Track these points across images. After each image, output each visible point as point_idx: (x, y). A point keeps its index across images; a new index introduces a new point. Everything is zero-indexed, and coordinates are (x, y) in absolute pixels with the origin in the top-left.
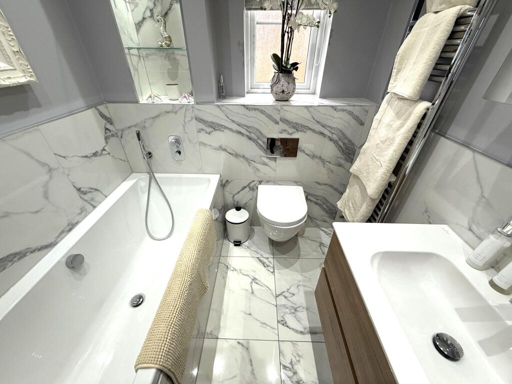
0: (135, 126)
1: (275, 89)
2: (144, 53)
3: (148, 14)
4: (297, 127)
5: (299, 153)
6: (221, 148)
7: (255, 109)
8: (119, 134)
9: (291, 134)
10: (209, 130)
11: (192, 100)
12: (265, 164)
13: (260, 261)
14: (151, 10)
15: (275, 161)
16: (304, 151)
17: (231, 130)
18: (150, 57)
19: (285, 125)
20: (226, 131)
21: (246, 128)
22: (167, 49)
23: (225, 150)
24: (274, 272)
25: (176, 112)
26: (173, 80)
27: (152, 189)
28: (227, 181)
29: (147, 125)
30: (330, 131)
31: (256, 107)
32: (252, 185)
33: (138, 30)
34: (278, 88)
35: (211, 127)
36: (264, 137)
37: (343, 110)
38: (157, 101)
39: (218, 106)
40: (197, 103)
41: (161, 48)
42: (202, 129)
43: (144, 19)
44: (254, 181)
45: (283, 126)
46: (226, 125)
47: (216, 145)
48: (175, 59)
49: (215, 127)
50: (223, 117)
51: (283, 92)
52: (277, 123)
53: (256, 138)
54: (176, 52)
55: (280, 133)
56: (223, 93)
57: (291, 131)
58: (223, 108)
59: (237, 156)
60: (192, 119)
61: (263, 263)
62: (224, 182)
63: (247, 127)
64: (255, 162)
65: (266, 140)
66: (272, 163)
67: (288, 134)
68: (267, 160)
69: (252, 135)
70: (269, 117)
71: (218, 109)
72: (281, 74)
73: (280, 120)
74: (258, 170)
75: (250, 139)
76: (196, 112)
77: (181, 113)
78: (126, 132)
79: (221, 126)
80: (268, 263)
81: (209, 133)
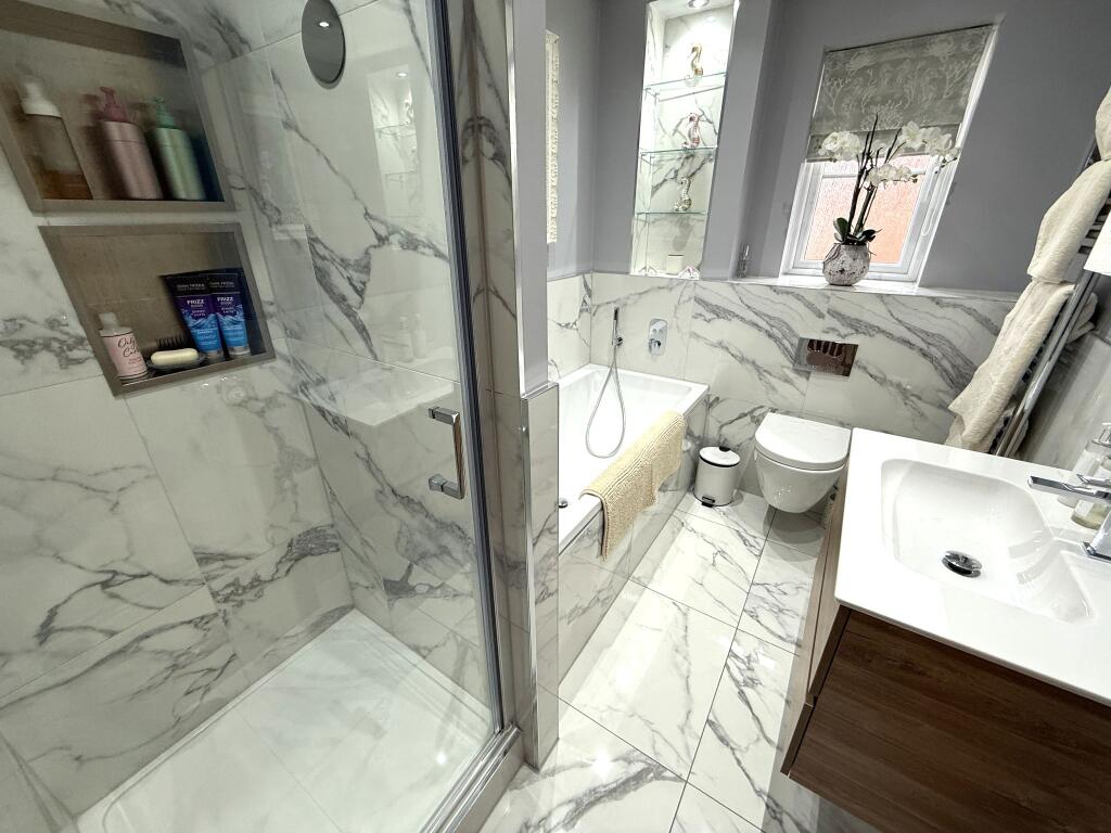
0: (615, 302)
1: (829, 267)
2: (652, 218)
3: (672, 175)
4: (856, 325)
5: (855, 371)
6: (721, 345)
7: (788, 293)
8: (593, 310)
9: (844, 337)
10: (709, 316)
11: (697, 275)
12: (787, 380)
13: (740, 536)
14: (676, 172)
15: (808, 378)
16: (865, 368)
17: (742, 319)
18: (657, 223)
19: (835, 320)
20: (735, 320)
21: (766, 318)
22: (681, 215)
23: (727, 349)
24: (760, 556)
25: (671, 289)
26: (678, 250)
27: (607, 387)
28: (717, 399)
29: (629, 302)
30: (923, 339)
31: (789, 290)
32: (757, 413)
33: (653, 193)
34: (836, 265)
35: (714, 312)
36: (795, 335)
37: (955, 306)
38: (651, 273)
39: (733, 284)
40: (703, 279)
41: (675, 213)
42: (700, 315)
43: (665, 180)
44: (762, 407)
45: (830, 322)
46: (737, 312)
47: (715, 340)
48: (688, 225)
49: (719, 312)
50: (734, 300)
51: (842, 271)
52: (821, 316)
53: (780, 336)
54: (692, 216)
55: (824, 332)
56: (743, 269)
57: (844, 331)
58: (737, 288)
59: (743, 360)
60: (690, 299)
61: (745, 541)
62: (712, 399)
63: (769, 318)
64: (770, 374)
65: (796, 341)
66: (800, 381)
67: (839, 335)
68: (792, 375)
69: (775, 331)
70: (810, 306)
71: (731, 289)
72: (843, 246)
73: (828, 312)
74: (774, 388)
75: (770, 336)
76: (698, 290)
77: (677, 292)
78: (601, 309)
79: (730, 312)
80: (752, 542)
81: (709, 321)
